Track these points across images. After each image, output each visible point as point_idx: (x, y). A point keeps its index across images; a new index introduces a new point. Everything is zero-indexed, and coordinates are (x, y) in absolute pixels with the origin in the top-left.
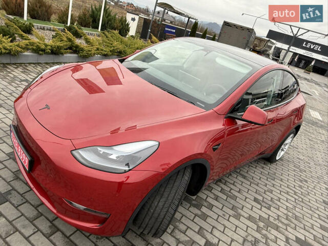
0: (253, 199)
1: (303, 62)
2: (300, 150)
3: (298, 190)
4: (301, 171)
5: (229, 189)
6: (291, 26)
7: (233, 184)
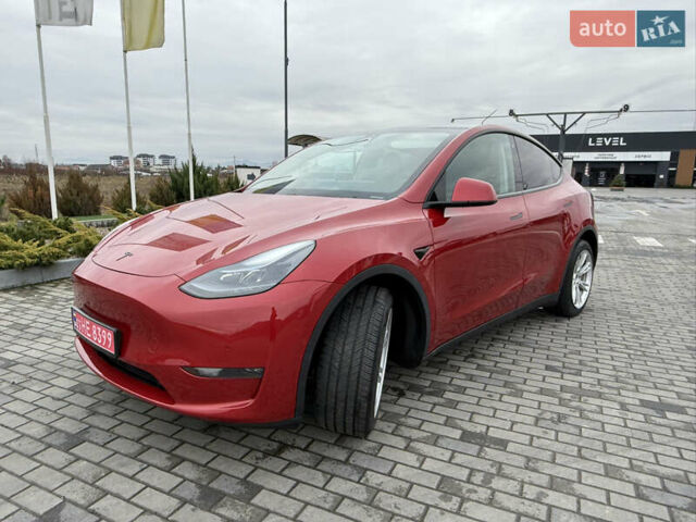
0: (544, 367)
1: (603, 174)
2: (624, 292)
3: (632, 342)
4: (632, 317)
5: (492, 364)
6: (547, 115)
7: (500, 356)
